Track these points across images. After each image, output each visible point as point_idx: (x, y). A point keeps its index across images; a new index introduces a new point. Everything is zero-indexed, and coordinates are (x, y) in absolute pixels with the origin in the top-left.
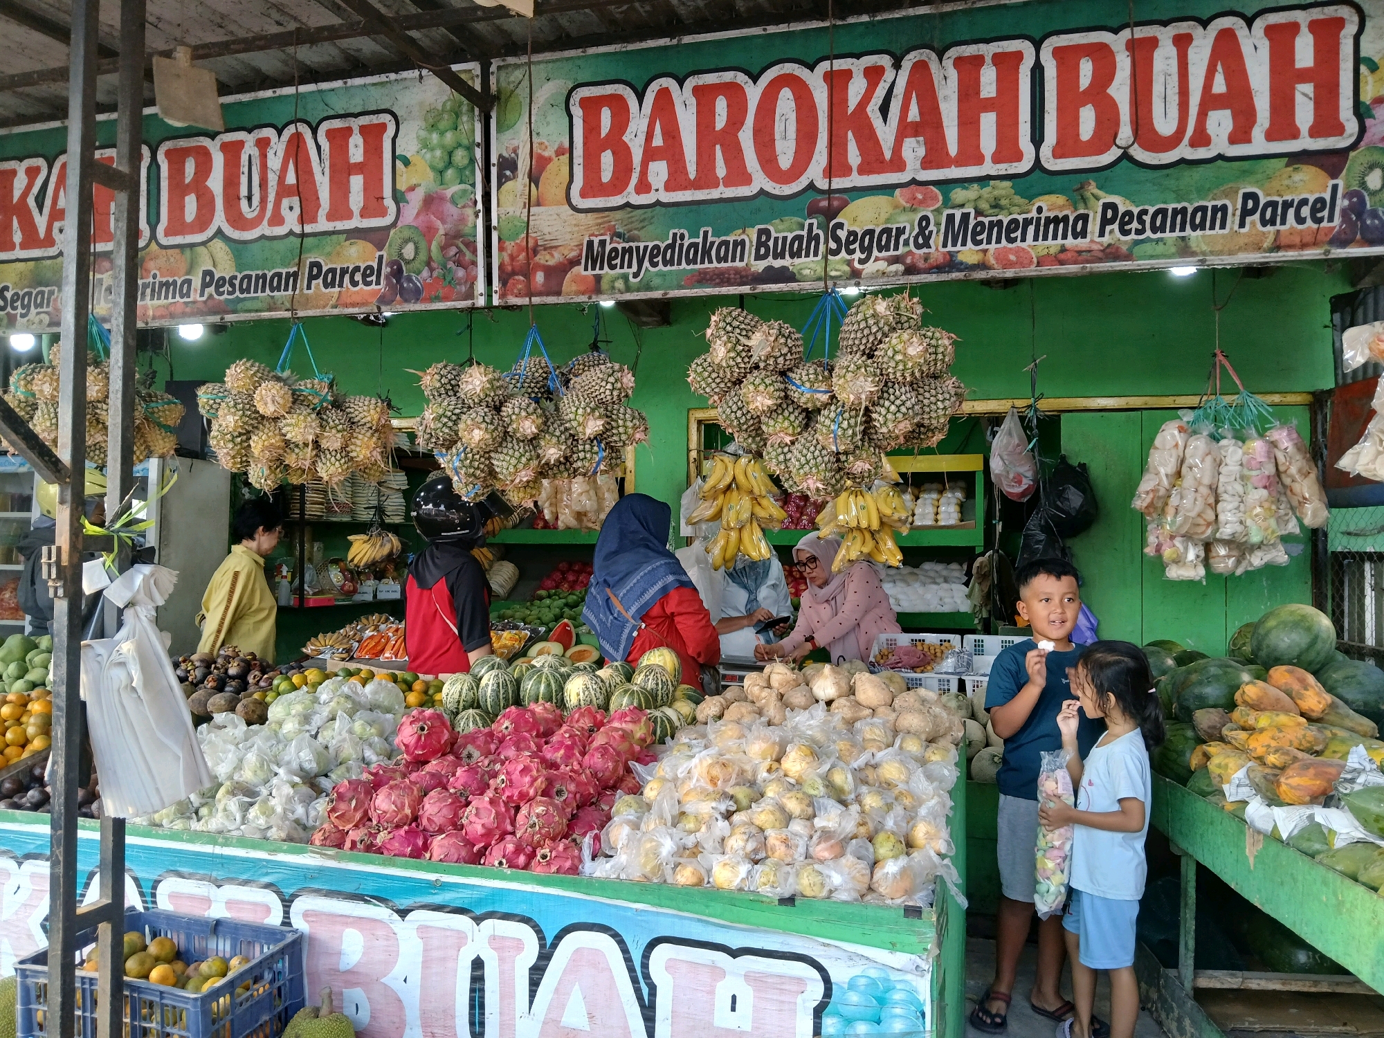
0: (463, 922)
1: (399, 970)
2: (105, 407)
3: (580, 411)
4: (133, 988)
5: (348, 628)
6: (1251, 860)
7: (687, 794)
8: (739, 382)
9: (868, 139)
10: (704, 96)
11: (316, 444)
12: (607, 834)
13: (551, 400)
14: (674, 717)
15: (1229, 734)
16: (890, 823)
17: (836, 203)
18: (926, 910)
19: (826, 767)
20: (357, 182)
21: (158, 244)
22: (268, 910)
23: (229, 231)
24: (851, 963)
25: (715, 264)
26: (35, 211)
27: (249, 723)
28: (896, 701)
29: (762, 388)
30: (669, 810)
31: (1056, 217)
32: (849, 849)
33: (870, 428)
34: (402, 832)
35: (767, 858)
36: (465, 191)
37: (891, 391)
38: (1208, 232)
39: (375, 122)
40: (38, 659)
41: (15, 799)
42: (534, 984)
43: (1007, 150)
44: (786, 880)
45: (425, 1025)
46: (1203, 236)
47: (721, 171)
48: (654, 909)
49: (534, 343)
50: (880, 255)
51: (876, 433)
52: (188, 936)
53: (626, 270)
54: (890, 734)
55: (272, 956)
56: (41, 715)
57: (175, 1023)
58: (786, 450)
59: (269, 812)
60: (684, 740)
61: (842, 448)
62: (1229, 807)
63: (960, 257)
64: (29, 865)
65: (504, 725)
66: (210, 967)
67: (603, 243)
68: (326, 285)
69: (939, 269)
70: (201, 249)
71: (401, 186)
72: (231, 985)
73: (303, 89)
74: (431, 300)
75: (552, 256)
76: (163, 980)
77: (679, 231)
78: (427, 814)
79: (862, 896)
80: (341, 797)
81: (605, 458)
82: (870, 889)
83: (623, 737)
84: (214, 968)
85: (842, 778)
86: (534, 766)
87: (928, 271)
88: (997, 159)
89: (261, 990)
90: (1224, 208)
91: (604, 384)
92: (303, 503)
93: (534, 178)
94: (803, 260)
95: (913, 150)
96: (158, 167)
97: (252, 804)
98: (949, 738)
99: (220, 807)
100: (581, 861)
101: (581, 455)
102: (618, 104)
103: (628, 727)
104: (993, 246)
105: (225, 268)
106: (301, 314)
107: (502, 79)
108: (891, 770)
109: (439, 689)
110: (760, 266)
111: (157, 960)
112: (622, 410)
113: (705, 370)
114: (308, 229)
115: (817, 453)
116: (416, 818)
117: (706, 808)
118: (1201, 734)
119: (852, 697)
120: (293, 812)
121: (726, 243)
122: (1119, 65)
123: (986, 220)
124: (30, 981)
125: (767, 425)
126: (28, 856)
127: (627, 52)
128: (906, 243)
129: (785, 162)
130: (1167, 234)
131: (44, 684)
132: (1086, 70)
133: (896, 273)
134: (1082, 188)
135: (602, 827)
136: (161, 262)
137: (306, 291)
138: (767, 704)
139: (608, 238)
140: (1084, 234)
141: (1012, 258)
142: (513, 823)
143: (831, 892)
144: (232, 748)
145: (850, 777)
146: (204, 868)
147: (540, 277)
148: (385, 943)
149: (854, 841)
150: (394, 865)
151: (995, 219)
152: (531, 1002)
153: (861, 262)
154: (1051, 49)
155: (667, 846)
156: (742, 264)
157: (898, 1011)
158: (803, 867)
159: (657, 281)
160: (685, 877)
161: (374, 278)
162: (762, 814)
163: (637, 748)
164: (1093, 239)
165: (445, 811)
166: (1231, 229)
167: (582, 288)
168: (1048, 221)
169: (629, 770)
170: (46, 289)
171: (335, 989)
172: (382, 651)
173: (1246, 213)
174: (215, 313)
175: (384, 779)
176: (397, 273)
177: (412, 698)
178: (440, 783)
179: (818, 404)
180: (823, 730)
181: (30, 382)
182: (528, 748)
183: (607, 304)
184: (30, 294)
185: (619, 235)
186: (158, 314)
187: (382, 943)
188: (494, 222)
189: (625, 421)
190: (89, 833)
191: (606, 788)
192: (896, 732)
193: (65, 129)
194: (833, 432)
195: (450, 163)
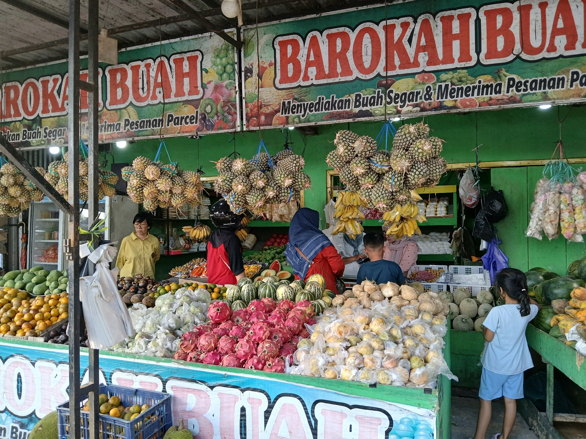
0: (237, 391)
1: (210, 412)
2: (86, 178)
3: (282, 176)
4: (104, 418)
5: (187, 264)
6: (579, 367)
7: (329, 339)
8: (349, 162)
9: (403, 54)
10: (331, 38)
11: (171, 192)
12: (296, 355)
13: (270, 171)
14: (323, 304)
15: (568, 311)
16: (417, 352)
17: (389, 82)
18: (434, 390)
19: (389, 328)
20: (186, 80)
21: (107, 109)
22: (157, 385)
23: (135, 102)
24: (401, 412)
25: (337, 110)
26: (57, 97)
27: (148, 307)
28: (419, 297)
29: (359, 165)
30: (322, 346)
31: (487, 85)
32: (400, 364)
33: (407, 181)
34: (211, 354)
35: (364, 367)
36: (231, 83)
37: (416, 165)
38: (556, 89)
39: (193, 55)
40: (63, 280)
41: (55, 339)
42: (266, 418)
43: (465, 56)
44: (372, 376)
45: (221, 434)
46: (554, 91)
47: (339, 70)
48: (316, 388)
49: (262, 147)
50: (409, 103)
51: (409, 183)
52: (125, 396)
53: (299, 114)
54: (417, 312)
55: (159, 405)
56: (64, 304)
57: (120, 433)
58: (369, 191)
59: (156, 345)
60: (327, 314)
61: (394, 190)
62: (568, 343)
63: (445, 104)
64: (61, 366)
65: (252, 308)
66: (134, 409)
67: (289, 103)
68: (175, 124)
69: (436, 109)
70: (124, 110)
71: (205, 82)
72: (142, 417)
73: (163, 42)
74: (218, 129)
75: (268, 109)
76: (115, 415)
77: (321, 96)
78: (221, 346)
79: (406, 384)
80: (185, 339)
81: (293, 195)
82: (409, 381)
83: (301, 313)
84: (135, 410)
85: (396, 332)
86: (264, 327)
87: (431, 110)
88: (460, 60)
89: (154, 419)
90: (563, 79)
91: (292, 164)
92: (168, 212)
93: (260, 76)
94: (375, 107)
95: (423, 58)
96: (106, 77)
97: (149, 342)
98: (443, 313)
99: (137, 343)
100: (285, 367)
101: (283, 194)
102: (294, 43)
103: (303, 309)
104: (459, 98)
105: (134, 118)
106: (165, 136)
107: (245, 35)
108: (418, 329)
109: (225, 291)
110: (357, 110)
111: (113, 406)
112: (300, 175)
113: (334, 157)
114: (167, 101)
115: (383, 192)
116: (216, 348)
117: (338, 345)
118: (555, 311)
119: (400, 296)
120: (166, 345)
121: (342, 101)
122: (514, 17)
123: (456, 87)
124: (63, 414)
125: (361, 180)
126: (60, 362)
127: (298, 21)
128: (421, 98)
129: (367, 65)
130: (538, 91)
131: (65, 291)
132: (500, 20)
133: (417, 111)
134: (499, 71)
135: (293, 352)
136: (108, 116)
137: (167, 127)
138: (363, 299)
139: (291, 100)
140: (500, 92)
141: (468, 103)
142: (256, 350)
143: (392, 382)
144: (141, 318)
145: (400, 332)
146: (131, 368)
147: (263, 118)
148: (205, 400)
149: (402, 360)
150: (208, 368)
151: (460, 86)
152: (265, 426)
153: (401, 107)
154: (483, 11)
155: (321, 362)
156: (349, 109)
157: (422, 433)
158: (380, 371)
159: (312, 118)
160: (329, 374)
161: (194, 120)
162: (362, 348)
163: (307, 318)
164: (504, 94)
165: (228, 345)
166: (567, 88)
167: (281, 122)
168: (484, 87)
169: (304, 327)
170: (62, 128)
171: (185, 419)
172: (201, 274)
173: (573, 81)
174: (130, 137)
175: (203, 331)
176: (204, 118)
177: (214, 295)
178: (226, 333)
179: (384, 171)
180: (387, 311)
181: (56, 168)
182: (262, 318)
183: (291, 128)
184: (56, 130)
185: (296, 99)
186: (107, 138)
187: (203, 400)
188: (243, 96)
189: (301, 179)
190: (84, 353)
191: (295, 335)
192: (419, 311)
193: (68, 62)
194: (391, 183)
195: (225, 71)
